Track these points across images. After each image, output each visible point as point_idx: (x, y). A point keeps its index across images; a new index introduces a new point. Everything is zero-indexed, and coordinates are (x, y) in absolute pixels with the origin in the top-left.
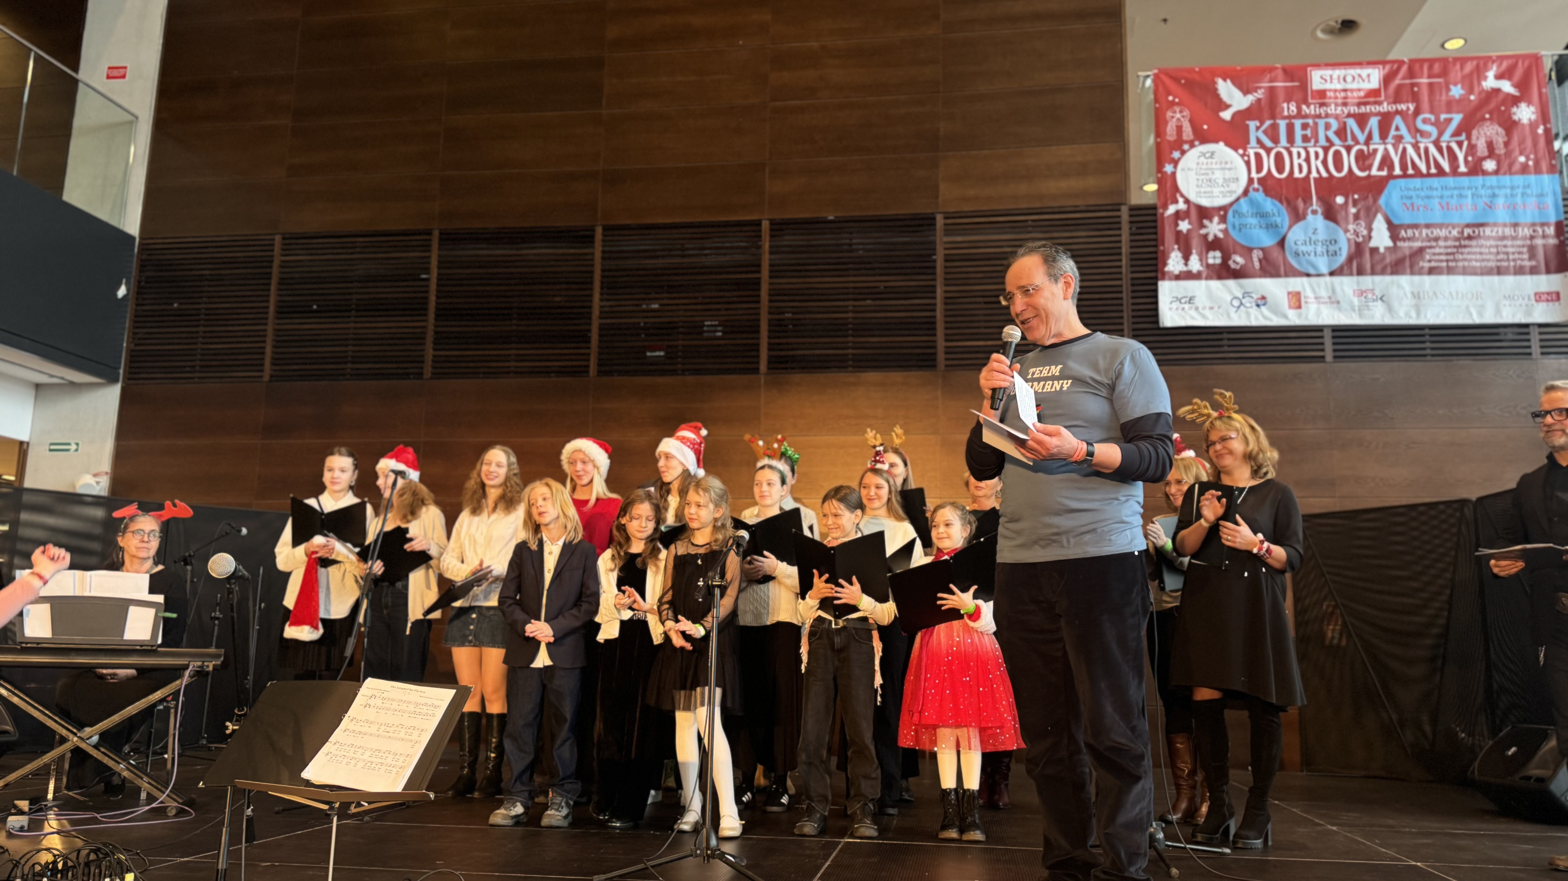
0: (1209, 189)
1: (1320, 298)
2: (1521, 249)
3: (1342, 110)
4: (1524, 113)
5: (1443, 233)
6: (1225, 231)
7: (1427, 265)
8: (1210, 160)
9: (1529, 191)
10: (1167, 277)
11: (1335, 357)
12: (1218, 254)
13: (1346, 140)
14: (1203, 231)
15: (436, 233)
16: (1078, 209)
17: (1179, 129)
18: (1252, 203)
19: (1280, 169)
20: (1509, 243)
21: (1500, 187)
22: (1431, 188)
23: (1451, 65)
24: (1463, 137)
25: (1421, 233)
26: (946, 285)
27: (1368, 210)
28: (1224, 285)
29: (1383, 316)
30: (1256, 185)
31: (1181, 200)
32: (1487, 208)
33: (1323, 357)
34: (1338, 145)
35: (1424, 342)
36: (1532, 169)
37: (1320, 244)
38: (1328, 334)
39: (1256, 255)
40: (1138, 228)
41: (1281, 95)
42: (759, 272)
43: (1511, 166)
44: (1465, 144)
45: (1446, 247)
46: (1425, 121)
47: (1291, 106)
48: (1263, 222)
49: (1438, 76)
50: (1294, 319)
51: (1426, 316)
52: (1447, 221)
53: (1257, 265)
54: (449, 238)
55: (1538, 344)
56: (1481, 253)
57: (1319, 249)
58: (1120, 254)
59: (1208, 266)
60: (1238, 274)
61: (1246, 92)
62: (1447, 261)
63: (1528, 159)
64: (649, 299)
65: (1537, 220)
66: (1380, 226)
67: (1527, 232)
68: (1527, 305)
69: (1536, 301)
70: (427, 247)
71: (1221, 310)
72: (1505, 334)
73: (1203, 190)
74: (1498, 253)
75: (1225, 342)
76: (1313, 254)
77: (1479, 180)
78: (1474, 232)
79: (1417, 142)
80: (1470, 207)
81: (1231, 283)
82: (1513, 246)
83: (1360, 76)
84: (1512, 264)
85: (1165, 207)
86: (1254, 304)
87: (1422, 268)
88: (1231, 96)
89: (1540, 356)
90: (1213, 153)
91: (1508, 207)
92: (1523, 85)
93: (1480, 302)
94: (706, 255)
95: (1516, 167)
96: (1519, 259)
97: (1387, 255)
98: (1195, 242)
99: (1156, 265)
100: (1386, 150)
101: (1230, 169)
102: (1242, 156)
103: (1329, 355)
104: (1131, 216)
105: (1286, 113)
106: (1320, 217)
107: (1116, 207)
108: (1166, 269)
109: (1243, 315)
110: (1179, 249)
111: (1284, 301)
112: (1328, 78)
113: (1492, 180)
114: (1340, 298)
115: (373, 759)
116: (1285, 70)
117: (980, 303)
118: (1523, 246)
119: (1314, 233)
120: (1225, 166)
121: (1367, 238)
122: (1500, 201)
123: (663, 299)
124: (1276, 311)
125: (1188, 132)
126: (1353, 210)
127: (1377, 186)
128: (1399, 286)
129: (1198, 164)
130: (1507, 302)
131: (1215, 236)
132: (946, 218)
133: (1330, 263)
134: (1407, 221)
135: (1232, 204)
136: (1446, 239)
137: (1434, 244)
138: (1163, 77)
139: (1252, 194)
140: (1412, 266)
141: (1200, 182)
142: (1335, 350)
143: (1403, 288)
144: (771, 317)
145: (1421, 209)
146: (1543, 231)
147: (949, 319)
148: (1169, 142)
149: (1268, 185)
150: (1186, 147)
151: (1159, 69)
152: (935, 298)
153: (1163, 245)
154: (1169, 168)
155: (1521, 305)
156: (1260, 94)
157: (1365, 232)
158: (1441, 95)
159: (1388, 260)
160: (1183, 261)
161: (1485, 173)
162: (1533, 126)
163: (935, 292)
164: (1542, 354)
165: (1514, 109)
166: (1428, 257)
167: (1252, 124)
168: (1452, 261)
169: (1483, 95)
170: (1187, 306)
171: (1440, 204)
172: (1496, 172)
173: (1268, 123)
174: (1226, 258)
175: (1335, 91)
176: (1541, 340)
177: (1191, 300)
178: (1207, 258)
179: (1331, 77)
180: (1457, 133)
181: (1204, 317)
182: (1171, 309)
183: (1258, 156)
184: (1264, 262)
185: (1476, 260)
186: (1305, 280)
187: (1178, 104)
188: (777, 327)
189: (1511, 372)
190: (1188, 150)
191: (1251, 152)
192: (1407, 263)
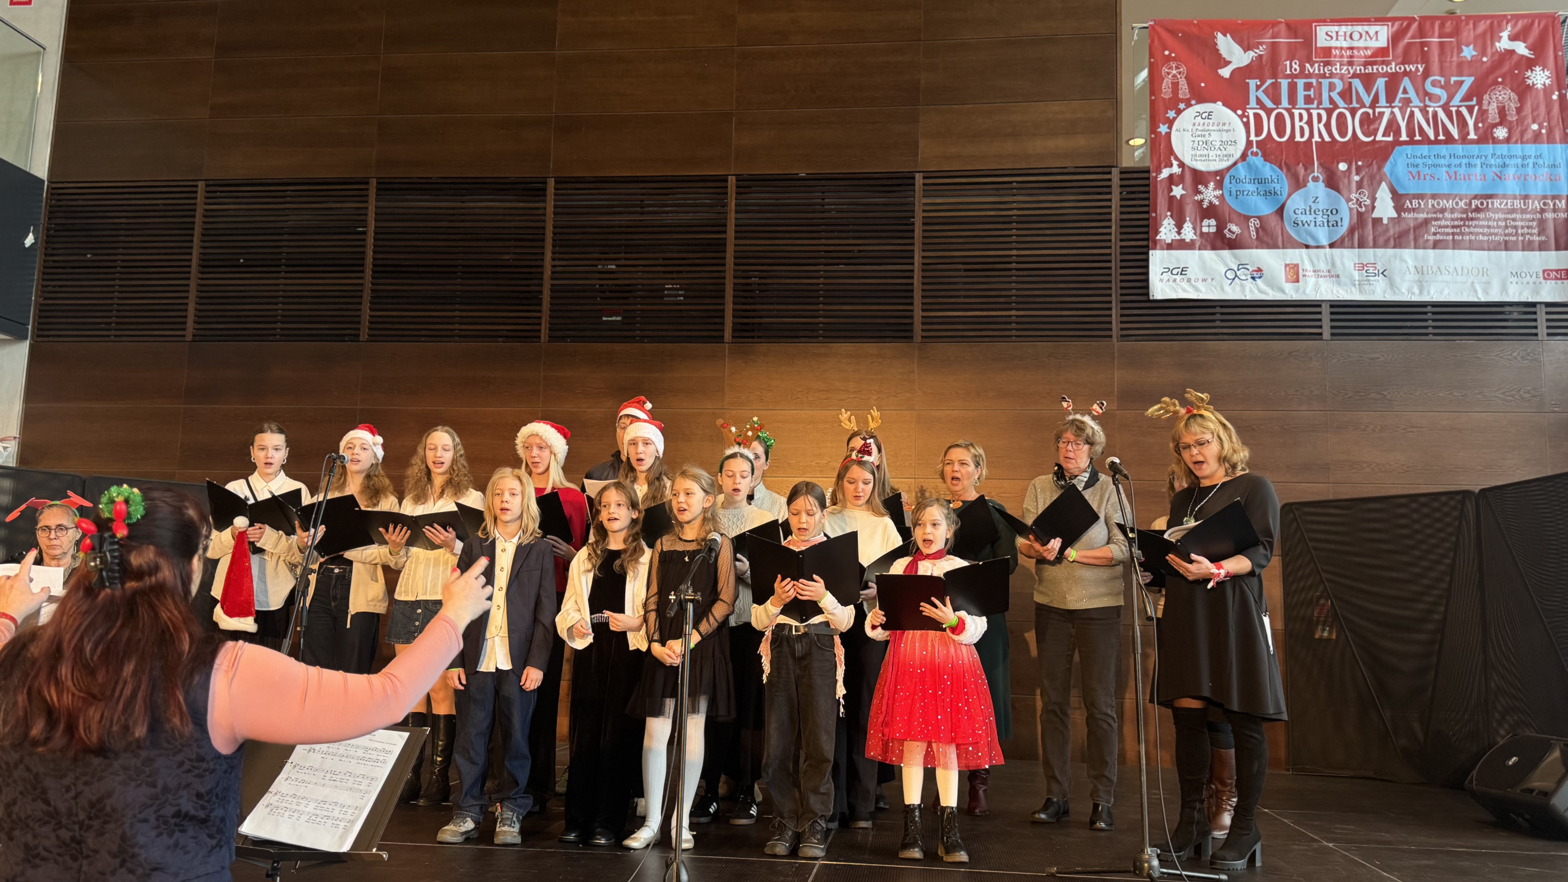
0: (1206, 152)
1: (1319, 271)
2: (1531, 224)
3: (1348, 69)
4: (1539, 77)
5: (1450, 204)
6: (1221, 198)
7: (1431, 238)
8: (1207, 121)
9: (1541, 162)
10: (1158, 246)
11: (1332, 334)
12: (1213, 222)
13: (1351, 103)
14: (1198, 197)
15: (374, 182)
16: (1066, 171)
17: (1175, 86)
18: (1250, 167)
19: (1281, 133)
20: (1519, 216)
21: (1511, 157)
22: (1438, 156)
23: (1464, 23)
24: (1474, 102)
25: (1426, 204)
26: (923, 251)
27: (1372, 178)
28: (1218, 256)
29: (1384, 292)
30: (1255, 149)
31: (1175, 163)
32: (1496, 177)
33: (1321, 334)
34: (1342, 107)
35: (1426, 320)
36: (1545, 137)
37: (1321, 213)
38: (1326, 310)
39: (1253, 224)
40: (1128, 193)
41: (1284, 52)
42: (725, 232)
43: (1522, 134)
44: (1476, 108)
45: (1452, 220)
46: (1434, 84)
47: (1293, 64)
48: (1262, 188)
49: (1450, 36)
50: (1291, 293)
51: (1429, 293)
52: (1455, 192)
53: (1253, 234)
54: (386, 187)
55: (1545, 324)
56: (1489, 227)
57: (1319, 219)
58: (1110, 220)
59: (1202, 234)
60: (1233, 244)
61: (1247, 48)
62: (1453, 234)
63: (1541, 127)
64: (606, 259)
65: (1549, 193)
66: (1384, 195)
67: (1537, 205)
68: (1534, 283)
69: (1545, 278)
70: (364, 198)
71: (1214, 282)
72: (1510, 313)
73: (1198, 153)
74: (1506, 227)
75: (1218, 317)
76: (1313, 223)
77: (1489, 148)
78: (1482, 204)
79: (1426, 106)
80: (1478, 177)
81: (1226, 253)
82: (1522, 220)
83: (1367, 32)
84: (1520, 238)
85: (1159, 172)
86: (1249, 276)
87: (1427, 240)
88: (1231, 53)
89: (1546, 338)
90: (1210, 113)
91: (1519, 178)
92: (1538, 48)
93: (1485, 279)
94: (667, 212)
95: (1529, 135)
96: (1528, 234)
97: (1391, 226)
98: (1189, 209)
99: (1148, 233)
100: (1392, 113)
101: (1227, 131)
102: (1241, 117)
103: (1326, 332)
104: (1121, 179)
105: (1288, 72)
106: (1321, 185)
107: (1107, 170)
108: (1158, 237)
109: (1238, 288)
110: (1171, 216)
111: (1281, 274)
112: (1334, 35)
113: (1503, 149)
114: (1340, 273)
115: (318, 812)
116: (1288, 25)
117: (960, 270)
118: (1533, 220)
119: (1314, 202)
120: (1224, 127)
121: (1370, 208)
122: (1511, 172)
123: (620, 259)
124: (1271, 285)
125: (1184, 90)
126: (1357, 178)
127: (1382, 153)
128: (1403, 260)
129: (1194, 124)
130: (1515, 279)
131: (1211, 203)
132: (924, 178)
133: (1330, 234)
134: (1413, 191)
135: (1229, 169)
136: (1453, 210)
137: (1440, 216)
138: (1159, 29)
139: (1250, 158)
140: (1415, 240)
141: (1196, 145)
142: (1332, 327)
143: (1406, 262)
144: (736, 281)
145: (1428, 177)
146: (1554, 205)
147: (926, 287)
148: (1164, 99)
149: (1267, 149)
150: (1182, 106)
151: (1155, 21)
152: (913, 264)
153: (1156, 212)
154: (1163, 129)
155: (1528, 283)
156: (1261, 50)
157: (1368, 202)
158: (1452, 57)
159: (1391, 232)
160: (1176, 230)
161: (1495, 141)
162: (1547, 91)
163: (913, 258)
164: (1548, 335)
165: (1529, 73)
166: (1433, 230)
167: (1253, 83)
168: (1458, 234)
169: (1496, 57)
170: (1178, 277)
171: (1447, 172)
172: (1507, 140)
173: (1269, 82)
174: (1221, 227)
175: (1341, 48)
176: (1548, 320)
177: (1183, 271)
178: (1201, 226)
179: (1337, 33)
180: (1467, 98)
181: (1197, 289)
182: (1161, 280)
183: (1257, 117)
184: (1260, 231)
185: (1483, 234)
186: (1304, 251)
187: (1174, 59)
188: (743, 293)
189: (1515, 354)
190: (1184, 109)
191: (1251, 113)
192: (1411, 237)
